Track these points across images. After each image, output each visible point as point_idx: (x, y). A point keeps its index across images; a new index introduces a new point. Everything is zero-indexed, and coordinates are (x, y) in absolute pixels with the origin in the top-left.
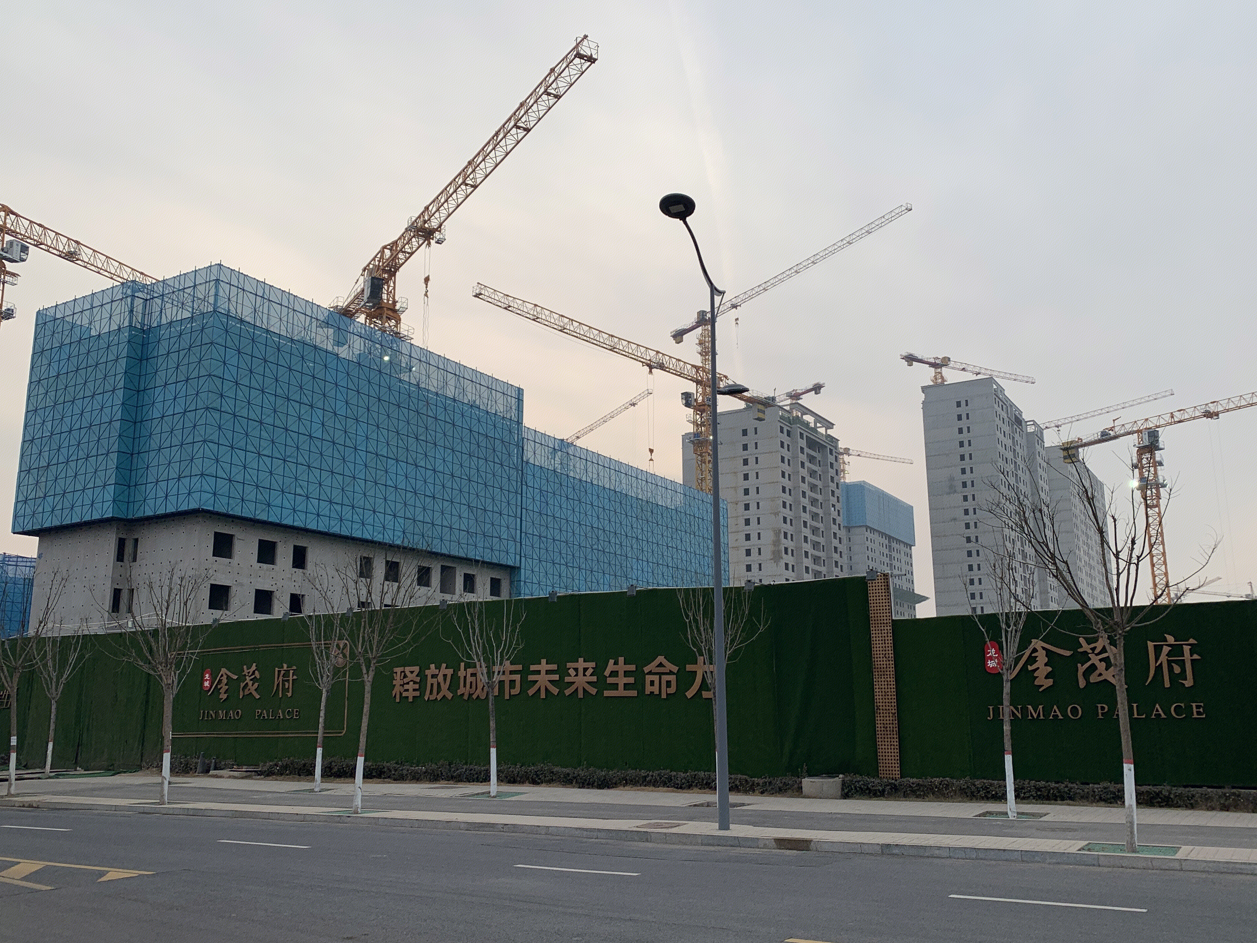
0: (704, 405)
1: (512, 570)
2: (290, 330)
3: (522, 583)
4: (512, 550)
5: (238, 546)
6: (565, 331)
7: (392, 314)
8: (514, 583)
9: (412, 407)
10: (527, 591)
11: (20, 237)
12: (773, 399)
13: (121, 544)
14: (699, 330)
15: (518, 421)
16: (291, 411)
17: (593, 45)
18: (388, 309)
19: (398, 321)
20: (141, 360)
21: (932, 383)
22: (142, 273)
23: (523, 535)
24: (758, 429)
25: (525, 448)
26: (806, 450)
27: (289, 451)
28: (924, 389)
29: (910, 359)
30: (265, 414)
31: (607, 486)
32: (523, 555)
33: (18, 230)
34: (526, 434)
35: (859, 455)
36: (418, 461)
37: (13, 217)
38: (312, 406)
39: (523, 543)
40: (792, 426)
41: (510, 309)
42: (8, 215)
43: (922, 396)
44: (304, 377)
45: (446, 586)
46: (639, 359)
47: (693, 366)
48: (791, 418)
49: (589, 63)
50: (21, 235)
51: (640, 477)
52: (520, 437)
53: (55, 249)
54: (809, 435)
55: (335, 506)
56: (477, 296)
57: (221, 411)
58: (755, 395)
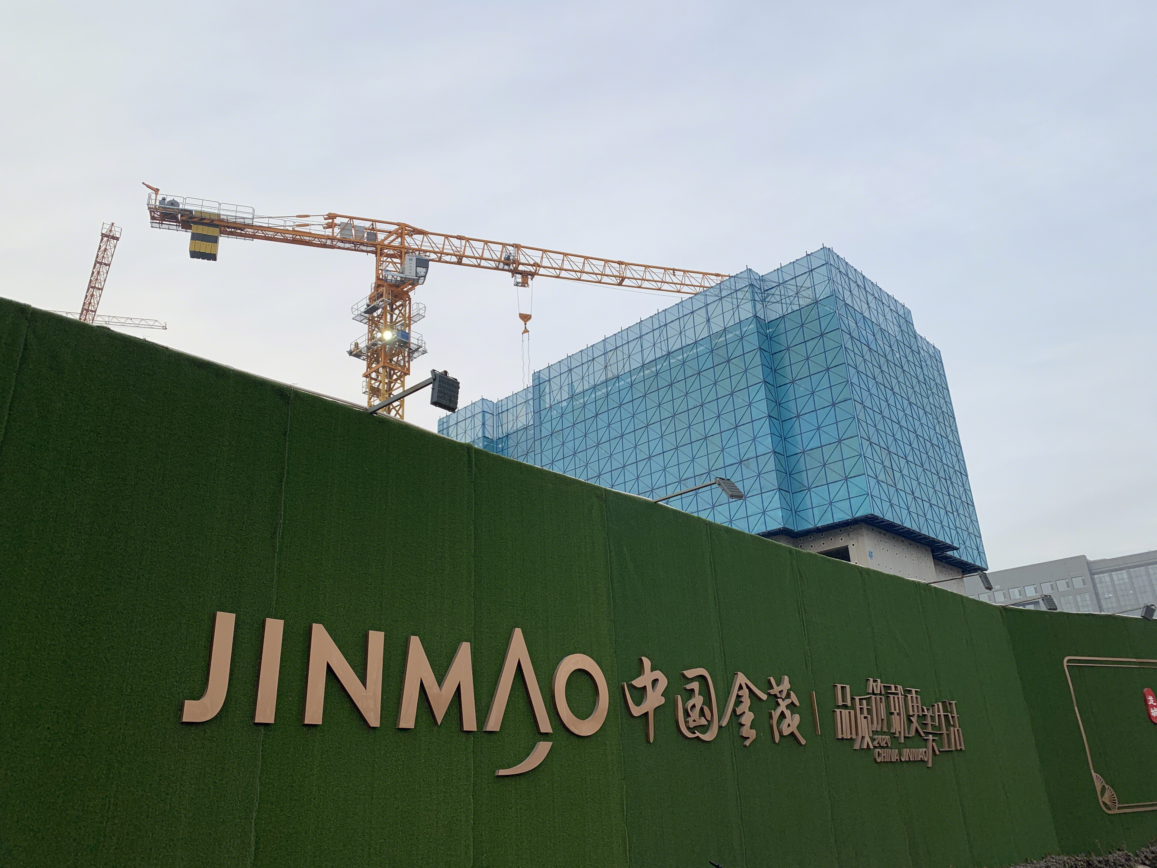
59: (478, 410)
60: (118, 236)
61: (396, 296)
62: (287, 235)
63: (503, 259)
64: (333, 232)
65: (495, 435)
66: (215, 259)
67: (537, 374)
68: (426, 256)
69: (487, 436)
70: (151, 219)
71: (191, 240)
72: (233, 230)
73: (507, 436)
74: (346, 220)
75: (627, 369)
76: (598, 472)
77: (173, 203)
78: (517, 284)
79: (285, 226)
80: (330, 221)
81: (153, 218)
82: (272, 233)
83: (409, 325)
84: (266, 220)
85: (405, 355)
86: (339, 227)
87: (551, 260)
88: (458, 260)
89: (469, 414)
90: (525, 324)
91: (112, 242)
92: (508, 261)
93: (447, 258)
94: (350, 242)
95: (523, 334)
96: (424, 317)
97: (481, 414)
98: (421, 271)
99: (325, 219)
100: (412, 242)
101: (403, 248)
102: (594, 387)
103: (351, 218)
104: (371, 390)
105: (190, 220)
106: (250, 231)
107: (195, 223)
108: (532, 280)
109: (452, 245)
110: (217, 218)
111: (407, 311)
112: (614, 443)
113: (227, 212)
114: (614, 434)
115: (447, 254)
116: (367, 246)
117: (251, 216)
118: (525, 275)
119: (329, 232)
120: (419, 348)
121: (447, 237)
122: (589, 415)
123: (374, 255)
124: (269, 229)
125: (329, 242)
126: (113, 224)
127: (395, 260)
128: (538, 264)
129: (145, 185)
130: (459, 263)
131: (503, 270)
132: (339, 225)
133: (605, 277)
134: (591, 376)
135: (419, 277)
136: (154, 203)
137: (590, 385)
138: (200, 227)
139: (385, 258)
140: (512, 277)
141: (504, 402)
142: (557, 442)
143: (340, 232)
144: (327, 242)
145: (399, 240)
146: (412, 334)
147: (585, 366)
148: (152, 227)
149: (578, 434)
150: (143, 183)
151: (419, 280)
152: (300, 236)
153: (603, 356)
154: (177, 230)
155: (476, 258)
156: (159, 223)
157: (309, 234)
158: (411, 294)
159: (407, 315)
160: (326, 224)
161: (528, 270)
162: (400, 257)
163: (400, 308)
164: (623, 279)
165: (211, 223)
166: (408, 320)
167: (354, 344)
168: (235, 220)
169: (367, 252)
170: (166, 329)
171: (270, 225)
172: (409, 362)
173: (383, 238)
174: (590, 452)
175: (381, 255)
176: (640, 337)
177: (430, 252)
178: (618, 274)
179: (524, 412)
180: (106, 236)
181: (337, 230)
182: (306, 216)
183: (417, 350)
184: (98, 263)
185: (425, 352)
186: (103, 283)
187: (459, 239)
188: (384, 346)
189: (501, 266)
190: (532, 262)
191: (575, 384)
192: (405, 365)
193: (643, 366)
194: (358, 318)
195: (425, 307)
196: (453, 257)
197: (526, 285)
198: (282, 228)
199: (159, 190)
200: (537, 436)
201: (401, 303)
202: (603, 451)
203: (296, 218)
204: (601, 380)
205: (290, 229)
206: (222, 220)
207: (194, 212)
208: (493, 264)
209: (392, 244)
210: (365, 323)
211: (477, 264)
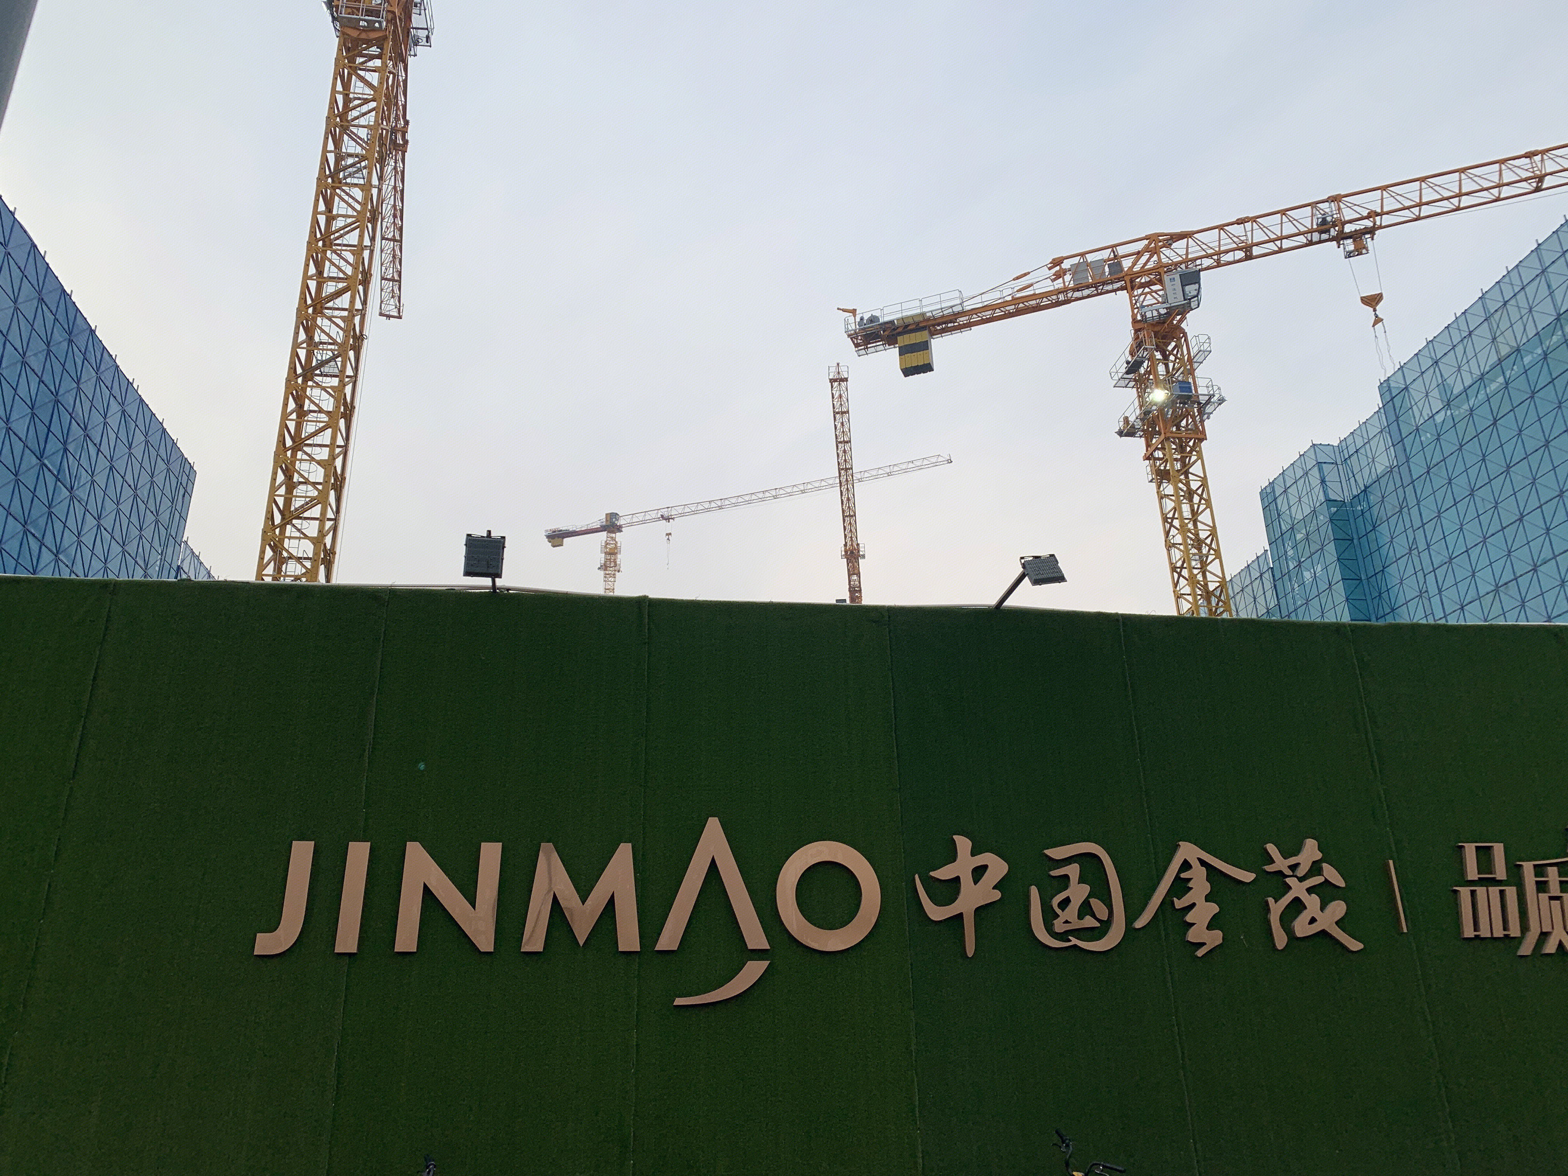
59: (1311, 463)
60: (846, 377)
61: (1164, 337)
62: (1008, 308)
63: (1315, 227)
64: (1064, 282)
65: (1346, 493)
66: (931, 369)
67: (1385, 385)
68: (1196, 266)
69: (1333, 498)
70: (856, 347)
71: (900, 355)
72: (944, 326)
73: (1365, 491)
74: (1076, 260)
75: (1531, 332)
76: (1518, 513)
77: (873, 319)
78: (1349, 255)
79: (1004, 297)
80: (1058, 268)
81: (857, 345)
82: (990, 312)
83: (1192, 372)
84: (978, 299)
85: (1194, 413)
86: (1070, 272)
87: (1398, 197)
88: (1246, 254)
89: (1299, 473)
90: (1375, 310)
91: (843, 384)
92: (1324, 226)
93: (1229, 257)
94: (1088, 287)
95: (1373, 326)
96: (1210, 352)
97: (1316, 468)
98: (1191, 289)
99: (1050, 269)
100: (1173, 254)
101: (1161, 267)
102: (1482, 377)
103: (1082, 255)
104: (1157, 475)
105: (895, 332)
106: (963, 320)
107: (900, 334)
108: (1373, 239)
109: (1231, 236)
110: (922, 319)
111: (1185, 352)
112: (1534, 459)
113: (932, 306)
114: (1531, 445)
115: (1227, 252)
116: (1112, 283)
117: (958, 302)
118: (1356, 236)
119: (1059, 284)
120: (1210, 399)
121: (1221, 227)
122: (1482, 424)
123: (1126, 291)
124: (985, 308)
125: (1061, 297)
126: (838, 364)
127: (1154, 288)
128: (1375, 212)
129: (841, 309)
130: (1249, 257)
131: (1320, 242)
132: (1070, 270)
133: (1505, 187)
134: (1473, 362)
135: (1190, 299)
136: (854, 328)
137: (1474, 376)
138: (906, 336)
139: (1140, 291)
140: (1339, 247)
141: (1350, 441)
142: (1439, 481)
143: (1072, 278)
144: (1058, 299)
145: (1155, 258)
146: (1199, 382)
147: (1459, 349)
148: (859, 356)
149: (1471, 460)
150: (838, 309)
151: (1190, 303)
152: (1023, 303)
153: (1486, 324)
154: (885, 350)
155: (1273, 241)
156: (864, 349)
157: (1034, 296)
158: (1183, 325)
159: (1186, 358)
160: (1054, 275)
161: (1363, 227)
162: (1160, 281)
163: (1175, 352)
164: (1541, 179)
165: (917, 327)
166: (1190, 365)
167: (1122, 419)
168: (942, 314)
169: (1115, 291)
170: (951, 462)
171: (986, 304)
172: (1202, 421)
173: (1130, 265)
174: (1497, 484)
175: (1133, 289)
176: (1543, 272)
177: (1201, 258)
178: (1532, 174)
179: (1382, 447)
180: (835, 380)
181: (1068, 277)
182: (1025, 275)
183: (1208, 402)
184: (838, 413)
185: (1222, 401)
186: (849, 434)
187: (1242, 223)
188: (1161, 410)
189: (1316, 237)
190: (1365, 214)
191: (1450, 381)
192: (1197, 428)
193: (1558, 319)
194: (1122, 383)
195: (1209, 338)
196: (1237, 252)
197: (1364, 251)
198: (1000, 301)
199: (856, 310)
200: (1407, 480)
201: (1173, 344)
202: (1520, 478)
203: (1013, 282)
204: (1490, 362)
205: (1009, 298)
206: (929, 319)
207: (896, 321)
208: (1302, 239)
209: (1146, 267)
210: (1133, 387)
211: (1277, 249)
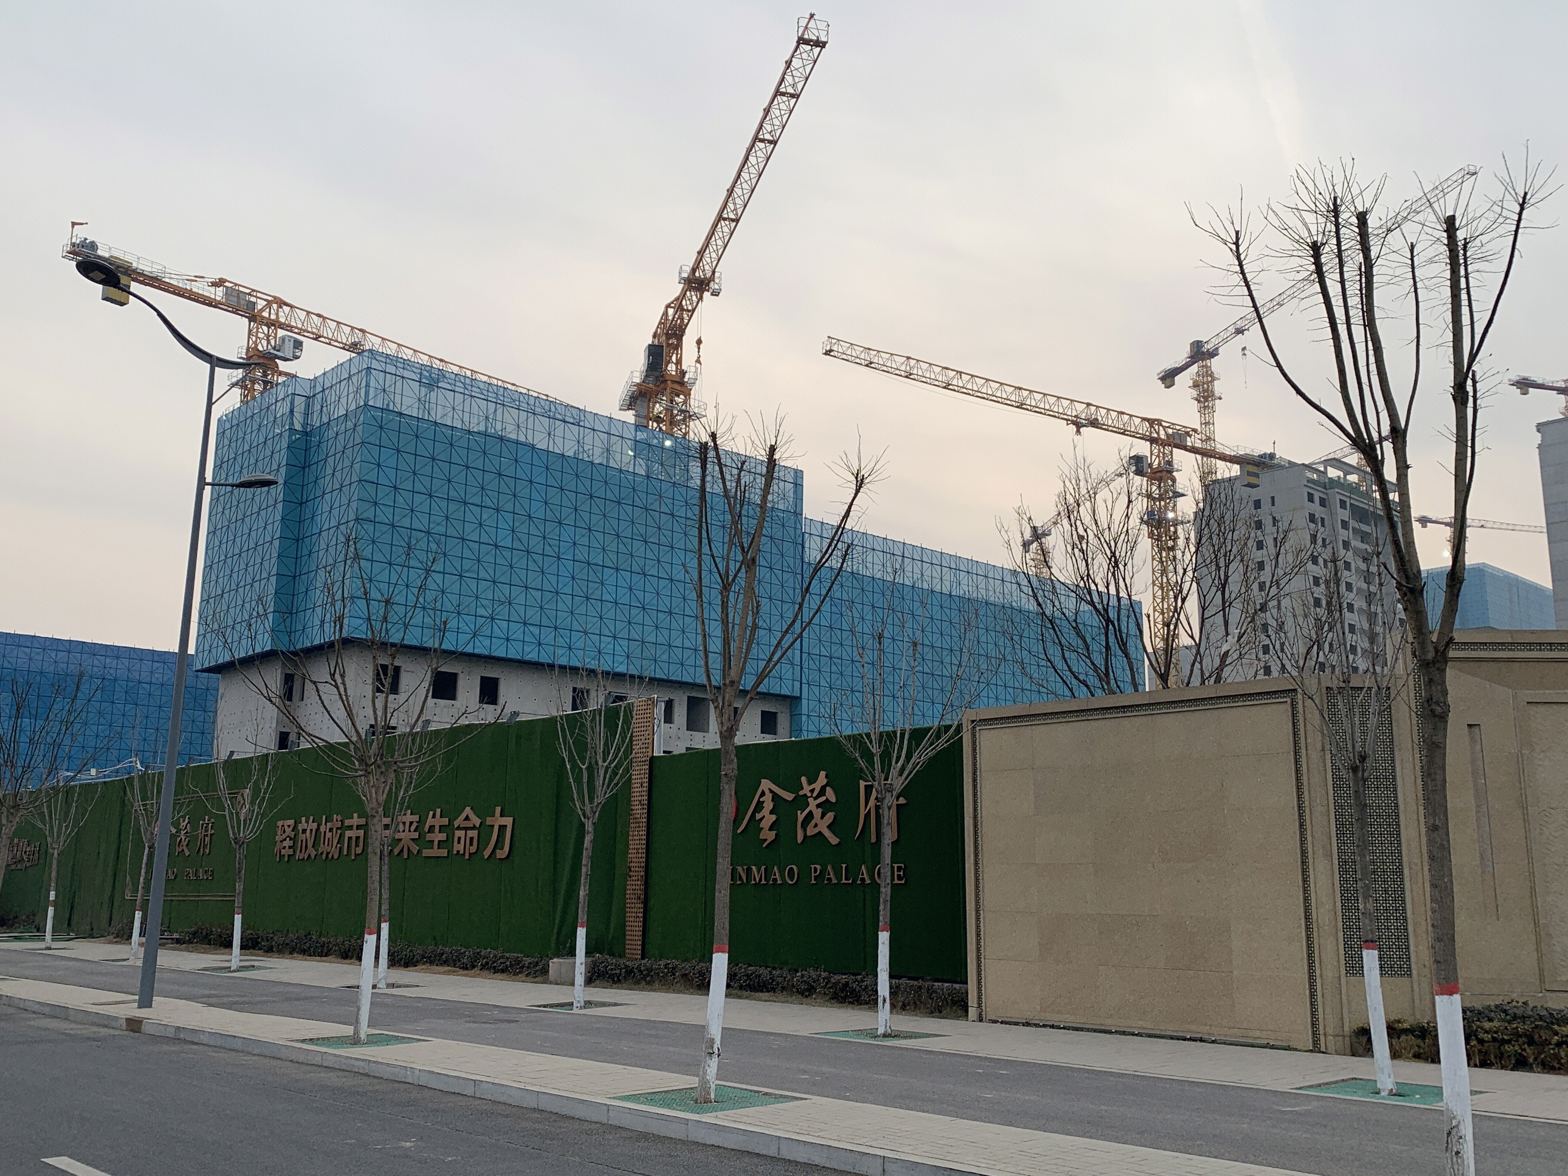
0: (1160, 471)
1: (793, 701)
2: (466, 419)
3: (804, 718)
4: (789, 675)
5: (406, 681)
6: (950, 387)
7: (679, 388)
8: (795, 716)
9: (638, 502)
10: (812, 727)
11: (296, 330)
12: (1272, 456)
13: (289, 679)
14: (1194, 368)
15: (795, 512)
16: (469, 517)
17: (822, 25)
18: (674, 382)
19: (688, 394)
20: (304, 468)
21: (1562, 417)
22: (441, 360)
23: (805, 656)
24: (1276, 500)
25: (807, 545)
26: (1353, 524)
27: (467, 564)
28: (1540, 427)
29: (1524, 385)
30: (434, 522)
31: (938, 588)
32: (804, 681)
33: (293, 324)
34: (808, 528)
35: (1482, 526)
36: (647, 568)
37: (287, 309)
38: (498, 510)
39: (805, 665)
40: (1329, 491)
41: (873, 365)
42: (281, 307)
43: (1538, 438)
44: (487, 475)
45: (695, 723)
46: (1062, 416)
47: (1144, 419)
48: (1327, 481)
49: (819, 49)
50: (298, 329)
51: (991, 575)
52: (798, 532)
53: (336, 341)
54: (1352, 501)
55: (531, 628)
56: (828, 353)
57: (375, 522)
58: (1242, 453)
